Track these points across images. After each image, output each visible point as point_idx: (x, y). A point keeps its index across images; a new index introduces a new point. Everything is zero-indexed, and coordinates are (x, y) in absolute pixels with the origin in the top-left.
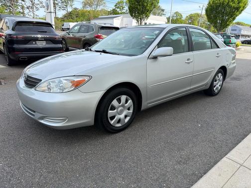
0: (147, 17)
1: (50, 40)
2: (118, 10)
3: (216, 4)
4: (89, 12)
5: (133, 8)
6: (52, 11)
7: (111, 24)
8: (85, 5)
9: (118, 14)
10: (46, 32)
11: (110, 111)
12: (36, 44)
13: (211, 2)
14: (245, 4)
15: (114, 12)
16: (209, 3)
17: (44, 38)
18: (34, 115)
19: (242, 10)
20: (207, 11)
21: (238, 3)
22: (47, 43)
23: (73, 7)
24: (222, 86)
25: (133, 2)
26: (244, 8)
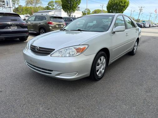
0: (74, 11)
1: (20, 26)
2: (50, 7)
3: (112, 4)
4: (31, 8)
5: (65, 6)
6: (11, 6)
7: (56, 15)
8: (28, 3)
9: (51, 9)
10: (17, 20)
11: (97, 67)
12: (10, 28)
13: (110, 3)
14: (128, 4)
15: (48, 8)
16: (109, 3)
17: (16, 24)
18: (51, 73)
19: (126, 8)
20: (107, 8)
21: (124, 3)
22: (18, 28)
23: (19, 4)
24: (136, 49)
25: (65, 2)
26: (127, 6)
